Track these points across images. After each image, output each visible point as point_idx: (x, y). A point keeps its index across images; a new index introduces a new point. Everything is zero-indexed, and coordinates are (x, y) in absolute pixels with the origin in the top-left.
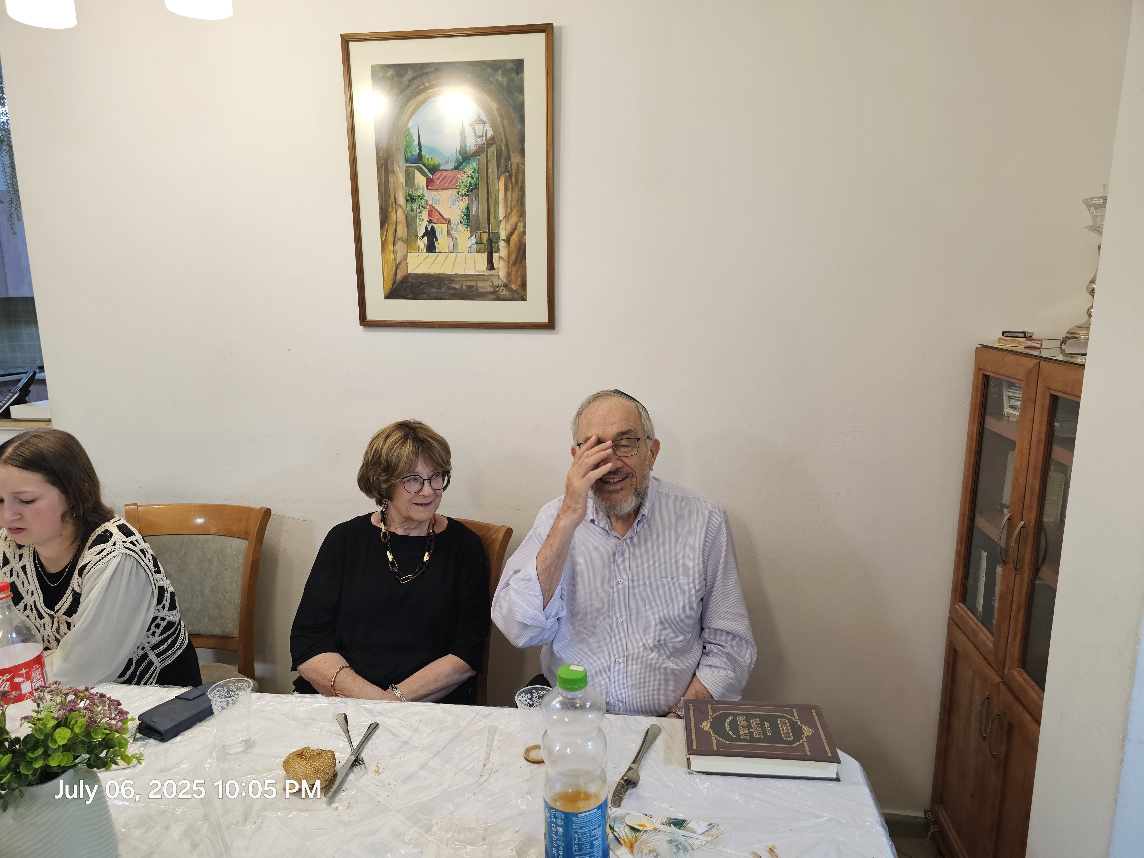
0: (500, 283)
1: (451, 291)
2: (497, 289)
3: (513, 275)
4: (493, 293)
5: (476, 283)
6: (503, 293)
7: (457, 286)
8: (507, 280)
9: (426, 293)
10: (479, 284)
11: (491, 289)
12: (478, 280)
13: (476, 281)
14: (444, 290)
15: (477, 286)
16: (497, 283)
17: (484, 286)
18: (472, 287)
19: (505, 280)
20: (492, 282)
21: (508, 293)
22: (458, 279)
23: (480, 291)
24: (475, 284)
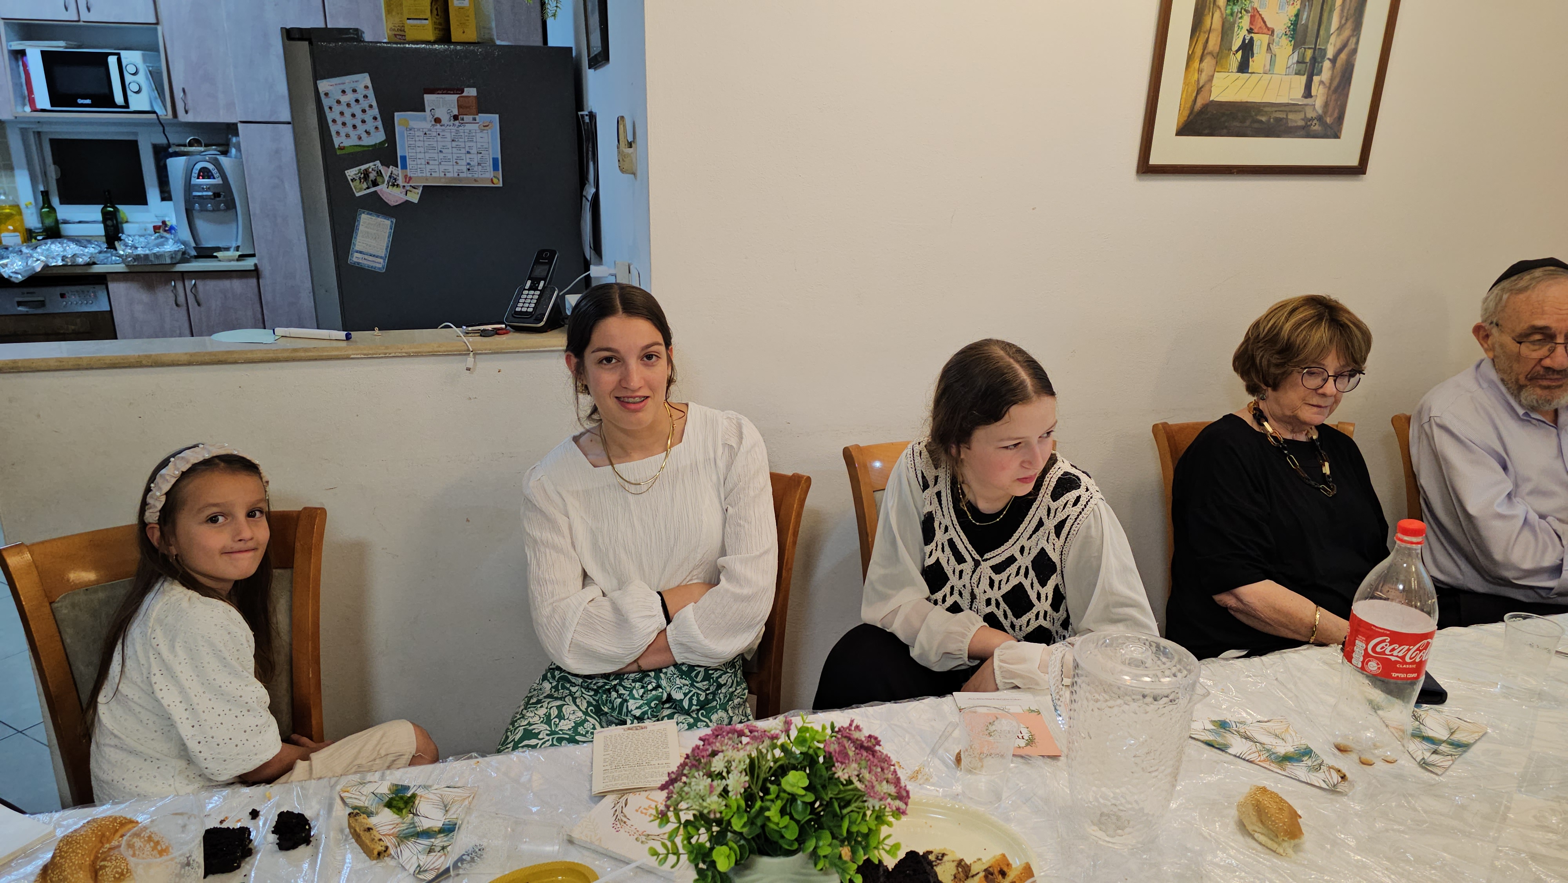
0: (1314, 115)
1: (1256, 125)
2: (1309, 123)
3: (1332, 104)
4: (1303, 128)
5: (1287, 115)
6: (1315, 128)
7: (1264, 119)
8: (1323, 112)
9: (1226, 127)
10: (1291, 116)
11: (1301, 123)
12: (1291, 111)
13: (1287, 112)
14: (1248, 123)
15: (1287, 118)
16: (1310, 114)
17: (1296, 119)
18: (1281, 119)
19: (1320, 112)
20: (1305, 114)
21: (1320, 128)
22: (1266, 109)
23: (1290, 124)
24: (1285, 117)
